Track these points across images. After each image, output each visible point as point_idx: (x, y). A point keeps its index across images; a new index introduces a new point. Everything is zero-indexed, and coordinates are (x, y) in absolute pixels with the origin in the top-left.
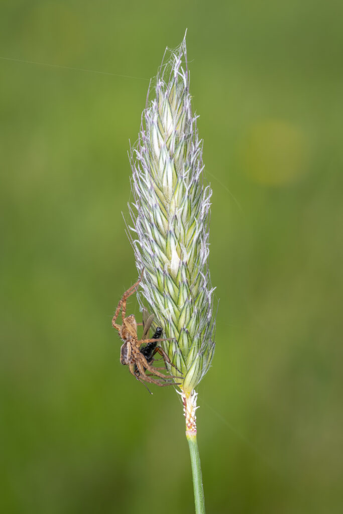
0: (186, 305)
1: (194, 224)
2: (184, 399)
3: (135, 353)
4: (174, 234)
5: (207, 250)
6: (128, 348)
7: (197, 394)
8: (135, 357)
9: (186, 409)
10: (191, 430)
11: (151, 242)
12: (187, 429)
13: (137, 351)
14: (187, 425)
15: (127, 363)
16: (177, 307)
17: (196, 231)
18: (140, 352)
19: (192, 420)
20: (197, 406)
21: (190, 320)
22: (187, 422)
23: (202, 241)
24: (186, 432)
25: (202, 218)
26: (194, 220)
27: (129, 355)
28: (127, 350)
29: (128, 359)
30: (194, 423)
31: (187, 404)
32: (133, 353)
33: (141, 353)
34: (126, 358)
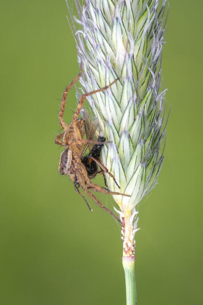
0: (130, 105)
1: (146, 13)
2: (123, 218)
3: (76, 162)
4: (121, 22)
5: (160, 45)
6: (69, 157)
7: (137, 212)
8: (76, 167)
9: (124, 231)
10: (129, 255)
11: (95, 30)
12: (124, 254)
13: (78, 160)
14: (125, 249)
15: (65, 173)
16: (120, 107)
17: (148, 21)
18: (82, 162)
19: (130, 245)
20: (137, 228)
21: (134, 123)
22: (124, 246)
23: (154, 35)
24: (123, 258)
25: (156, 7)
26: (146, 10)
27: (69, 165)
28: (67, 158)
29: (67, 168)
30: (133, 247)
31: (126, 225)
32: (74, 162)
33: (82, 164)
34: (65, 167)
